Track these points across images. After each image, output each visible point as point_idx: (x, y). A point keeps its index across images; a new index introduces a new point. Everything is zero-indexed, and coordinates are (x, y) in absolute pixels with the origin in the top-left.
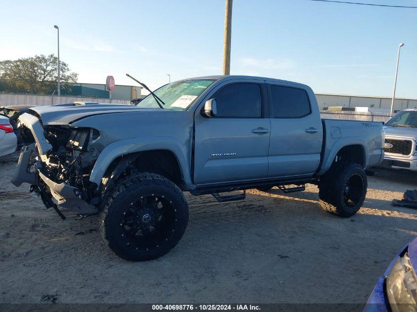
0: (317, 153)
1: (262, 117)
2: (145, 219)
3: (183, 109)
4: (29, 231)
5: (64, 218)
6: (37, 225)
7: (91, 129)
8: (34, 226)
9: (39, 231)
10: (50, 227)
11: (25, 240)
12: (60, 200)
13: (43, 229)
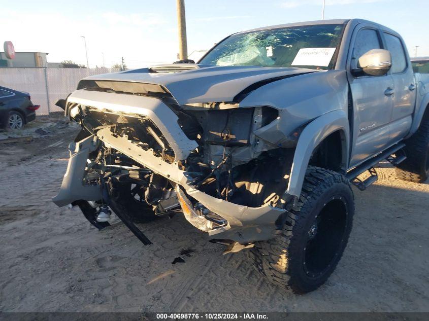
0: (410, 115)
2: (312, 233)
3: (324, 68)
4: (100, 271)
5: (150, 243)
6: (103, 259)
7: (256, 109)
8: (99, 262)
9: (113, 268)
10: (123, 258)
11: (112, 290)
12: (214, 228)
13: (116, 264)
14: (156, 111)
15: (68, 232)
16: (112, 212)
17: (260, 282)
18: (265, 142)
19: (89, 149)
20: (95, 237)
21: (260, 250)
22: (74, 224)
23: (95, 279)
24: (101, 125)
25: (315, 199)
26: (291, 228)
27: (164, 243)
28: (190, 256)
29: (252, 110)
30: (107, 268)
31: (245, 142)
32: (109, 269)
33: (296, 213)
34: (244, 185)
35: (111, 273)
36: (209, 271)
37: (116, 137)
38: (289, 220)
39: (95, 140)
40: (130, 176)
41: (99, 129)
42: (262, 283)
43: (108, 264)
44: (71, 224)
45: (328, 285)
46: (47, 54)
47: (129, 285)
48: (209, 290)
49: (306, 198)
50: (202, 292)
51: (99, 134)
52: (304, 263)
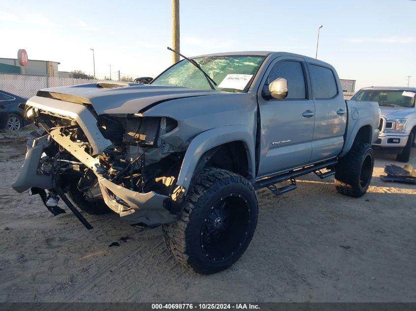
0: (341, 136)
1: (307, 97)
2: (217, 224)
3: (240, 91)
4: (47, 248)
5: (92, 228)
6: (53, 239)
7: (162, 119)
8: (48, 241)
9: (59, 246)
10: (70, 239)
11: (52, 262)
12: (123, 211)
13: (62, 244)
14: (81, 115)
15: (30, 217)
16: (60, 198)
17: (175, 264)
18: (171, 145)
19: (44, 146)
20: (53, 223)
21: (168, 233)
22: (38, 211)
23: (40, 254)
24: (55, 127)
25: (211, 193)
26: (188, 215)
27: (108, 231)
28: (126, 242)
29: (158, 119)
30: (54, 246)
31: (152, 143)
32: (55, 247)
33: (193, 203)
34: (162, 180)
35: (56, 250)
36: (137, 254)
37: (63, 136)
38: (187, 208)
39: (49, 138)
40: (74, 169)
41: (53, 130)
42: (177, 265)
43: (56, 243)
44: (35, 211)
45: (232, 270)
46: (59, 63)
47: (67, 259)
48: (130, 267)
49: (203, 191)
50: (124, 268)
51: (52, 133)
52: (202, 246)
